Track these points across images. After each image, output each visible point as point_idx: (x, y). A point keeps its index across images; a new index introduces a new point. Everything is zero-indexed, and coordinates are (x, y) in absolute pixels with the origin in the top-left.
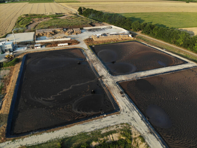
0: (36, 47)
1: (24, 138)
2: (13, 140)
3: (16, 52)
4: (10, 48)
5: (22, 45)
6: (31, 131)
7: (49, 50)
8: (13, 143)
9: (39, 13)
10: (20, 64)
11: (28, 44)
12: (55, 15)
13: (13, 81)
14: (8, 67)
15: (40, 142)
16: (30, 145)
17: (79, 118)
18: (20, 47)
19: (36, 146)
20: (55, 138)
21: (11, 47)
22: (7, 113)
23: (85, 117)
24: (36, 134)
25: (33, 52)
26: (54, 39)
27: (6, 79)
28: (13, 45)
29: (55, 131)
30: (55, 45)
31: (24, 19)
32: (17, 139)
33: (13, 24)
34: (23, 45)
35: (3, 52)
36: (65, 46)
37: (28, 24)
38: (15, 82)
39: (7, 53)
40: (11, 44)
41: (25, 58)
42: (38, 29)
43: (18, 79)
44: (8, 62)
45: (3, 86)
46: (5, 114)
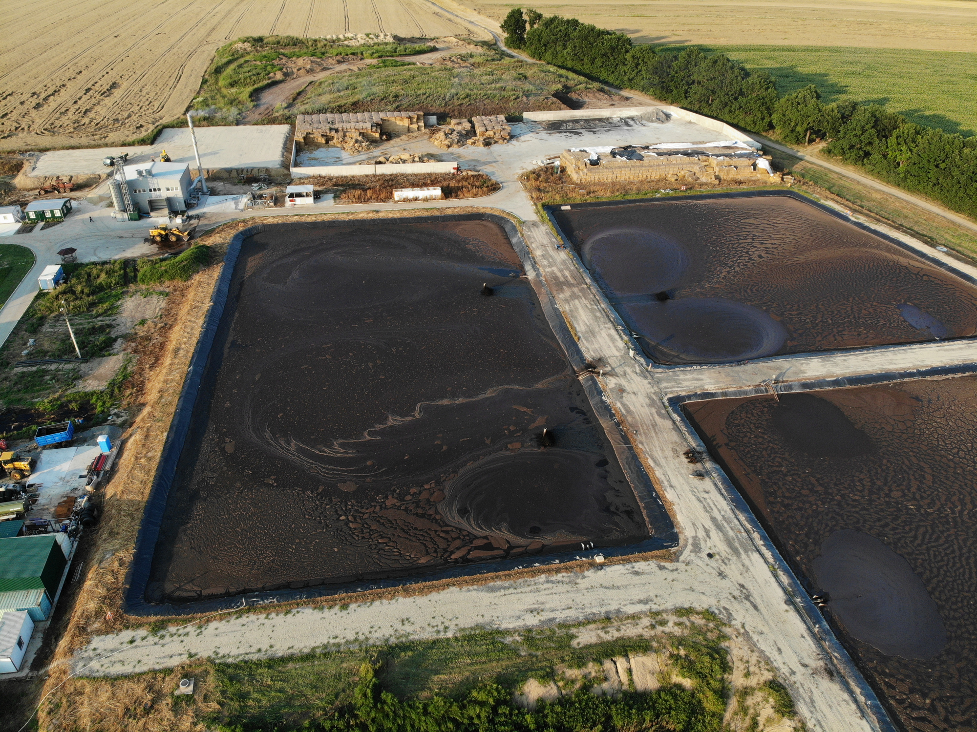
0: (291, 196)
1: (208, 621)
2: (157, 628)
3: (198, 217)
4: (170, 194)
5: (228, 186)
6: (245, 593)
7: (351, 217)
8: (156, 639)
9: (313, 35)
10: (217, 272)
11: (256, 180)
12: (389, 48)
13: (176, 351)
14: (161, 282)
15: (281, 650)
16: (230, 660)
17: (472, 555)
18: (218, 194)
19: (259, 664)
20: (352, 637)
21: (177, 193)
22: (139, 498)
23: (500, 552)
24: (264, 608)
25: (276, 221)
26: (380, 163)
27: (148, 338)
28: (187, 180)
29: (353, 606)
30: (382, 196)
31: (242, 60)
32: (177, 622)
33: (192, 79)
34: (235, 184)
35: (140, 213)
36: (426, 200)
37: (261, 84)
38: (185, 356)
39: (160, 219)
40: (179, 176)
41: (238, 246)
42: (306, 113)
43: (201, 343)
44: (162, 260)
45: (129, 369)
46: (131, 503)
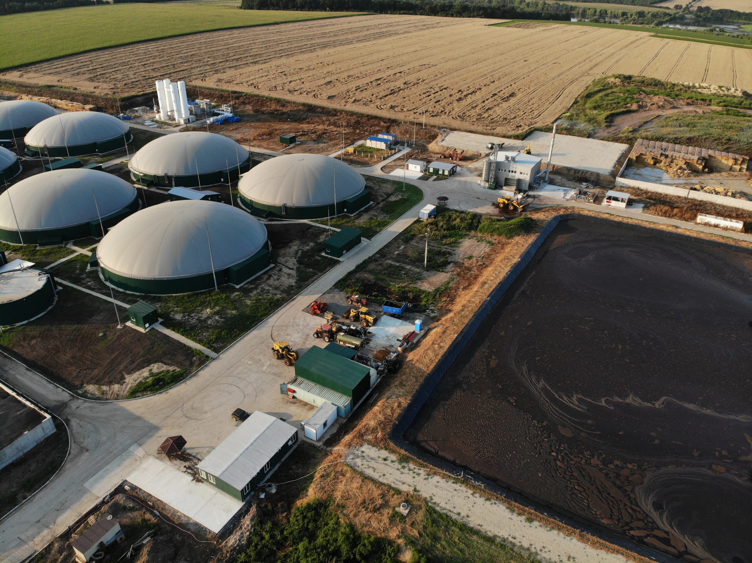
0: (610, 198)
1: (435, 474)
2: (403, 460)
3: (534, 197)
4: (521, 177)
5: (564, 180)
6: (465, 468)
7: (652, 226)
8: (400, 467)
9: (673, 80)
10: (532, 239)
11: (586, 180)
13: (484, 283)
14: (492, 235)
15: (473, 522)
16: (438, 509)
18: (555, 184)
19: (455, 523)
20: (526, 545)
21: (526, 177)
22: (425, 369)
24: (474, 487)
25: (590, 214)
26: (695, 189)
27: (469, 269)
28: (537, 169)
29: (536, 523)
30: (687, 216)
31: (609, 91)
32: (416, 463)
33: (568, 99)
34: (570, 180)
35: (497, 185)
36: (726, 229)
37: (618, 111)
38: (488, 289)
39: (508, 193)
40: (532, 166)
41: (555, 225)
42: (646, 138)
43: (502, 284)
44: (499, 220)
45: (450, 285)
46: (419, 370)
